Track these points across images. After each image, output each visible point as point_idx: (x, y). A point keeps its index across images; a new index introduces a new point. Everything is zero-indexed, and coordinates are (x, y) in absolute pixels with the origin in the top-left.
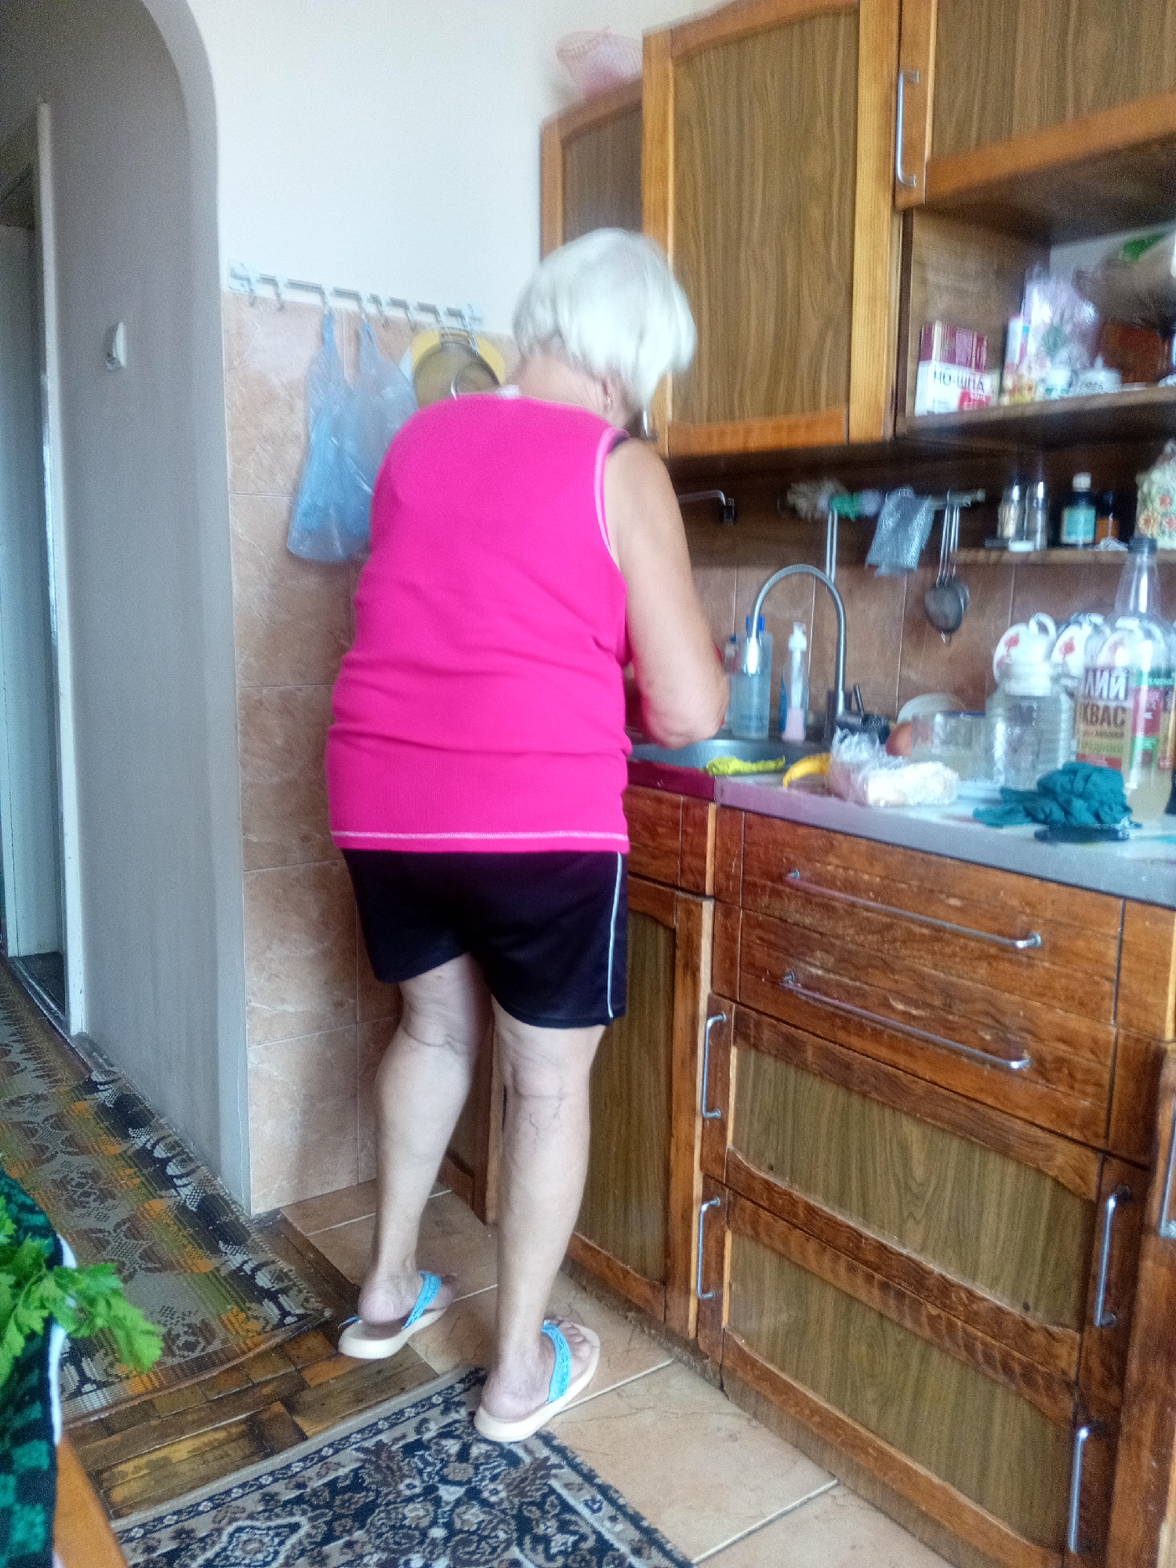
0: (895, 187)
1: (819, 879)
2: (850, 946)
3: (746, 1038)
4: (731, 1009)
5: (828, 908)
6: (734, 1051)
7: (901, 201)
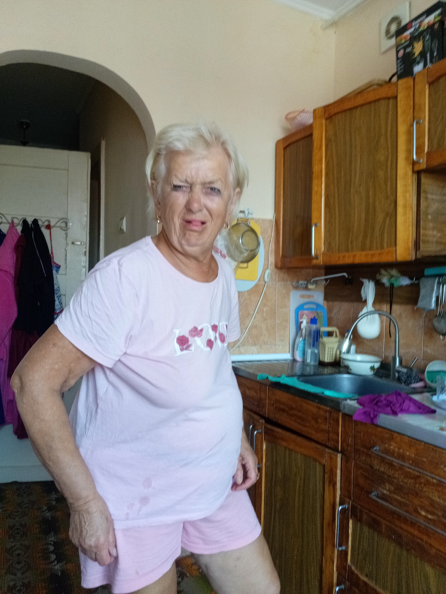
0: (414, 163)
1: (387, 452)
2: (402, 483)
3: (356, 517)
4: (349, 503)
5: (391, 465)
6: (351, 522)
7: (416, 168)
